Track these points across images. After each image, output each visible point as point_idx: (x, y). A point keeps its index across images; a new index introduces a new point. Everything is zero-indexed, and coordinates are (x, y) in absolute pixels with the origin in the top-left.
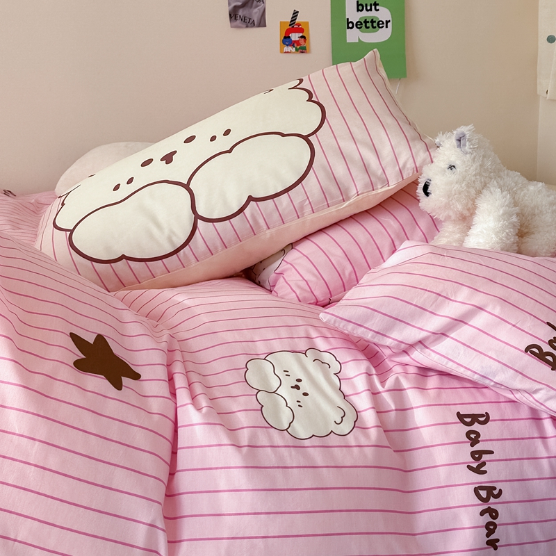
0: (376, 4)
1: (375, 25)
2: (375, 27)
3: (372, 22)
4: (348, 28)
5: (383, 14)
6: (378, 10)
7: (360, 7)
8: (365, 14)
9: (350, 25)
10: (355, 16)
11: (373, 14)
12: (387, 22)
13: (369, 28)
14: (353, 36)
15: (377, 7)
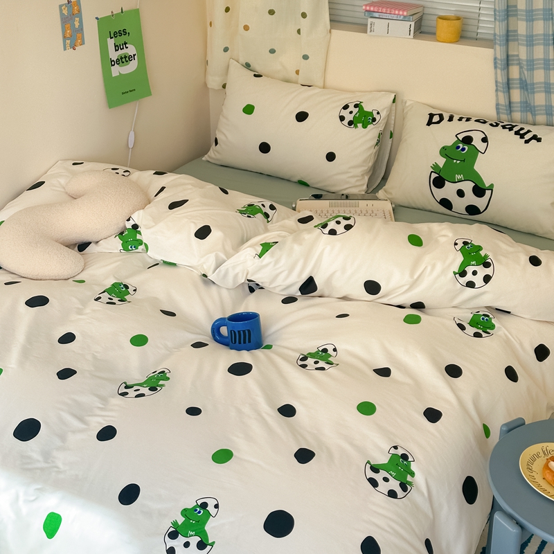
0: (125, 43)
1: (127, 59)
2: (127, 61)
3: (125, 57)
4: (112, 65)
5: (131, 50)
6: (127, 48)
7: (117, 48)
8: (120, 52)
9: (113, 63)
10: (114, 55)
11: (125, 51)
12: (134, 55)
13: (123, 62)
14: (116, 70)
15: (127, 46)
